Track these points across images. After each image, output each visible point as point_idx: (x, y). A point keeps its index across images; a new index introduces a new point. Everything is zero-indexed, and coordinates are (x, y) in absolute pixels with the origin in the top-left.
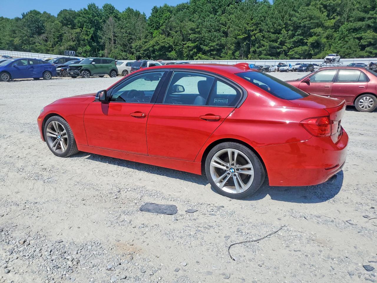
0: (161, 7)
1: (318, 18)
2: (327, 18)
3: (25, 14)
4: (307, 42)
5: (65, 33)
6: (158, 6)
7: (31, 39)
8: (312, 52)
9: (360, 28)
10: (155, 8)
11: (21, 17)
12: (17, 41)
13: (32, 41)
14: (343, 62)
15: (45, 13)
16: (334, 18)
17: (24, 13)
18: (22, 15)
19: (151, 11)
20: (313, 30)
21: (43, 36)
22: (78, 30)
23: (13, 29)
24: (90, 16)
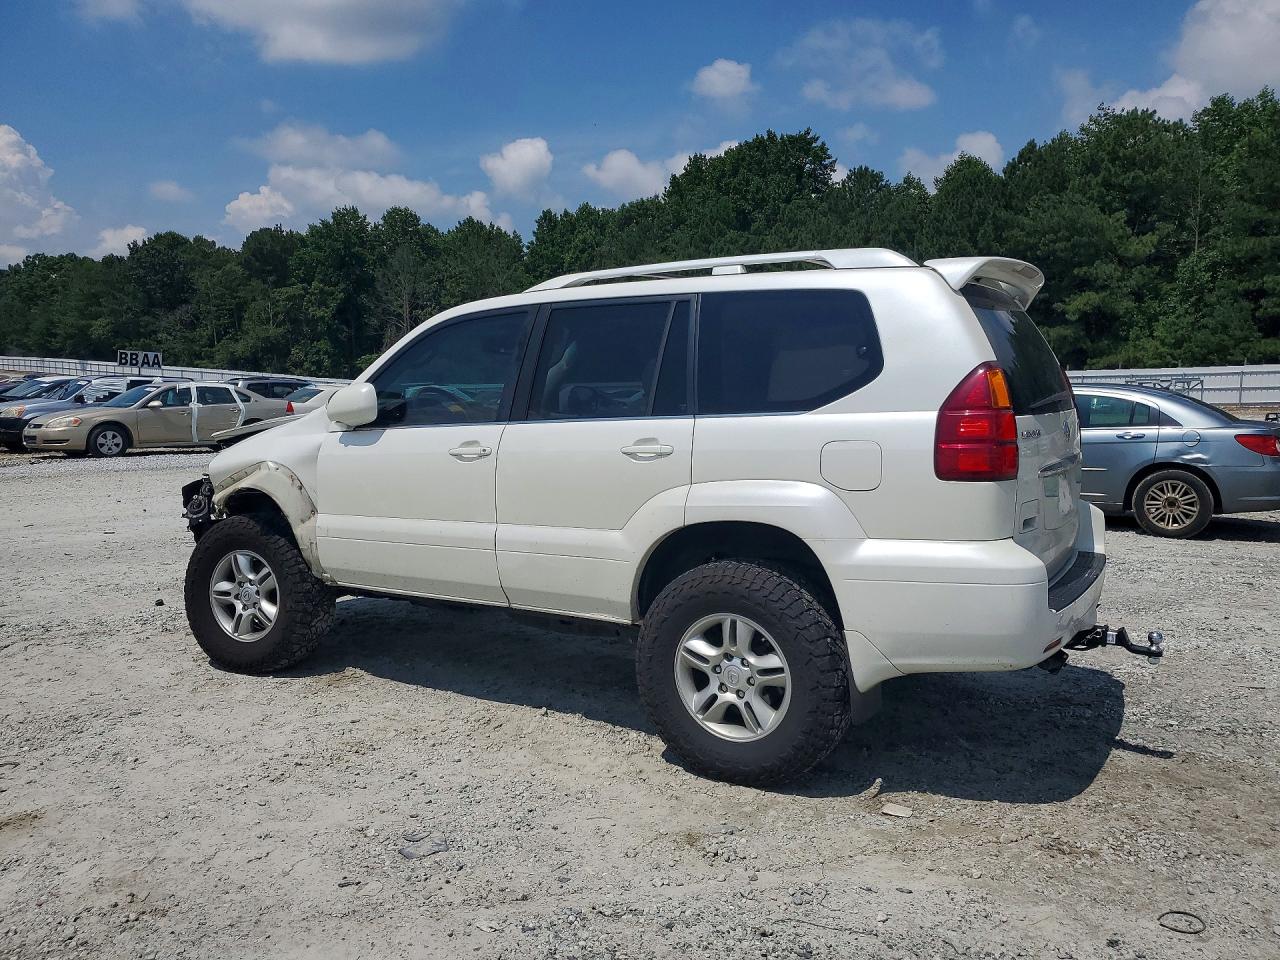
0: (566, 213)
1: (1097, 230)
2: (1129, 230)
3: (140, 244)
4: (1064, 313)
5: (254, 300)
6: (558, 211)
7: (146, 318)
8: (1087, 345)
9: (1255, 259)
10: (547, 217)
11: (126, 253)
12: (99, 328)
13: (146, 326)
14: (1202, 378)
15: (198, 239)
16: (1153, 229)
17: (135, 243)
18: (130, 248)
19: (535, 227)
20: (1085, 269)
21: (182, 312)
22: (296, 289)
23: (93, 291)
24: (339, 245)
